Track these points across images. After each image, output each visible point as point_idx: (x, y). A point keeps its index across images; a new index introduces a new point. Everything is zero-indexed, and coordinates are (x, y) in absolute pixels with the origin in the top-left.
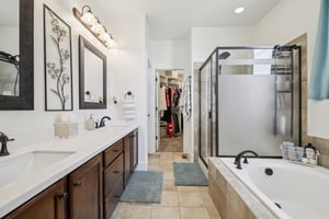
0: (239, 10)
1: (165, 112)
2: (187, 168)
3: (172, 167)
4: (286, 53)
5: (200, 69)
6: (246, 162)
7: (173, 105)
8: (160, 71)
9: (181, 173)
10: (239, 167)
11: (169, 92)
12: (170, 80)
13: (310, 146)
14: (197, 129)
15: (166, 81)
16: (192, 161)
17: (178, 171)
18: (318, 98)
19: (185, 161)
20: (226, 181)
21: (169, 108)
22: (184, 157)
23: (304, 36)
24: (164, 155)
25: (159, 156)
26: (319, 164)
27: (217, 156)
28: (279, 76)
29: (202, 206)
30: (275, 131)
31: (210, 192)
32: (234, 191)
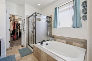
0: (39, 5)
1: (12, 31)
2: (24, 50)
3: (18, 51)
4: (49, 18)
5: (28, 18)
6: (43, 43)
7: (16, 29)
8: (11, 15)
9: (22, 52)
10: (42, 45)
11: (14, 24)
12: (14, 19)
13: (53, 37)
14: (27, 36)
15: (13, 19)
16: (26, 47)
17: (21, 52)
18: (54, 28)
19: (23, 48)
20: (40, 50)
21: (14, 30)
22: (22, 46)
23: (52, 16)
24: (13, 48)
25: (11, 49)
26: (54, 40)
27: (35, 43)
28: (48, 23)
29: (32, 60)
30: (47, 35)
31: (34, 55)
32: (43, 52)
